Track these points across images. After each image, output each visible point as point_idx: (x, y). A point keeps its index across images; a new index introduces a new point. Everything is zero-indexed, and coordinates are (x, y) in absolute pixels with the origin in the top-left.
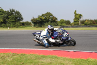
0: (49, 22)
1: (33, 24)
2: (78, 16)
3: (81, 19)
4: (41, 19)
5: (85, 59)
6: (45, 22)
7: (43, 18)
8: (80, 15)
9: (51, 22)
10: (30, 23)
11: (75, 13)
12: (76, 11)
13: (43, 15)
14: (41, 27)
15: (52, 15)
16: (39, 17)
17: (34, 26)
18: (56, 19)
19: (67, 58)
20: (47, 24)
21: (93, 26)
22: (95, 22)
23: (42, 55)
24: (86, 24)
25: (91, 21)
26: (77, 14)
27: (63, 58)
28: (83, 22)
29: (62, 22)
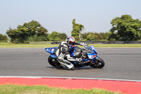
0: (36, 36)
1: (9, 38)
2: (77, 28)
3: (82, 32)
4: (22, 31)
6: (29, 36)
7: (26, 29)
8: (81, 26)
9: (39, 35)
10: (5, 37)
11: (73, 23)
12: (74, 20)
13: (25, 25)
14: (22, 42)
15: (39, 25)
16: (19, 27)
17: (12, 41)
18: (46, 31)
19: (62, 88)
20: (31, 38)
21: (98, 42)
22: (101, 37)
24: (88, 39)
25: (96, 34)
26: (77, 25)
27: (57, 88)
28: (84, 36)
29: (55, 35)
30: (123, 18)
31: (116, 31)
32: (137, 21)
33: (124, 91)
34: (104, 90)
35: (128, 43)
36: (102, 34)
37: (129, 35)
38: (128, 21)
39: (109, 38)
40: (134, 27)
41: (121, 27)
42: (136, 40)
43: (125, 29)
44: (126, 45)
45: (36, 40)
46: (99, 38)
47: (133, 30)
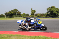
0: (16, 15)
2: (33, 12)
3: (35, 13)
4: (11, 13)
5: (38, 36)
6: (14, 15)
7: (12, 12)
8: (35, 11)
10: (4, 15)
11: (32, 10)
12: (32, 8)
13: (12, 11)
14: (11, 18)
16: (10, 11)
17: (7, 17)
18: (20, 13)
19: (27, 35)
22: (43, 15)
23: (11, 34)
24: (38, 16)
25: (41, 14)
26: (33, 10)
28: (36, 15)
29: (24, 15)
30: (52, 7)
31: (49, 13)
32: (57, 9)
33: (52, 37)
34: (44, 36)
35: (54, 18)
36: (43, 14)
37: (54, 14)
38: (54, 9)
39: (46, 16)
40: (56, 11)
41: (51, 11)
42: (57, 16)
43: (53, 12)
44: (53, 18)
45: (17, 17)
46: (42, 16)
47: (56, 12)
